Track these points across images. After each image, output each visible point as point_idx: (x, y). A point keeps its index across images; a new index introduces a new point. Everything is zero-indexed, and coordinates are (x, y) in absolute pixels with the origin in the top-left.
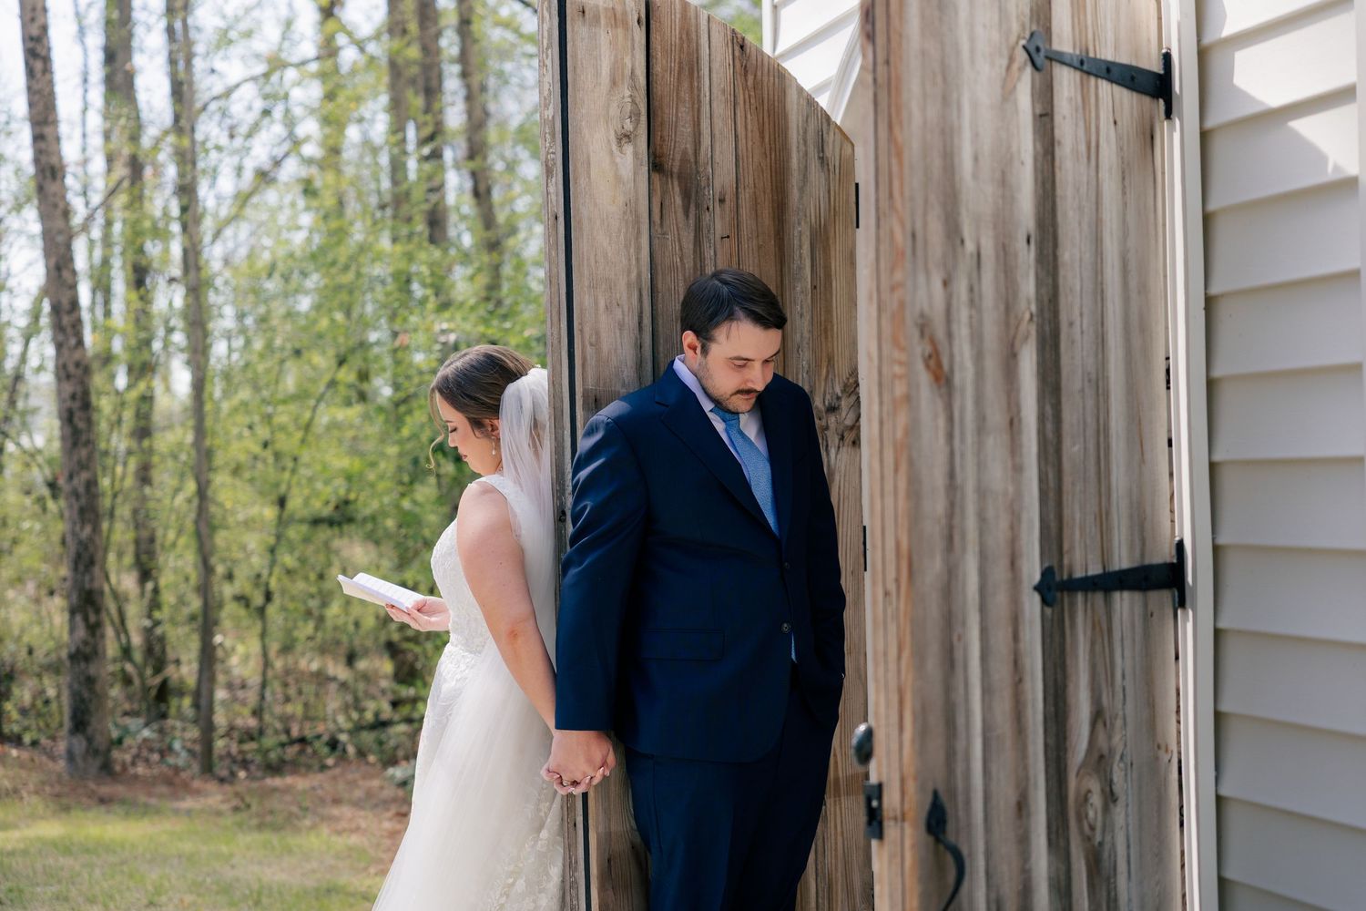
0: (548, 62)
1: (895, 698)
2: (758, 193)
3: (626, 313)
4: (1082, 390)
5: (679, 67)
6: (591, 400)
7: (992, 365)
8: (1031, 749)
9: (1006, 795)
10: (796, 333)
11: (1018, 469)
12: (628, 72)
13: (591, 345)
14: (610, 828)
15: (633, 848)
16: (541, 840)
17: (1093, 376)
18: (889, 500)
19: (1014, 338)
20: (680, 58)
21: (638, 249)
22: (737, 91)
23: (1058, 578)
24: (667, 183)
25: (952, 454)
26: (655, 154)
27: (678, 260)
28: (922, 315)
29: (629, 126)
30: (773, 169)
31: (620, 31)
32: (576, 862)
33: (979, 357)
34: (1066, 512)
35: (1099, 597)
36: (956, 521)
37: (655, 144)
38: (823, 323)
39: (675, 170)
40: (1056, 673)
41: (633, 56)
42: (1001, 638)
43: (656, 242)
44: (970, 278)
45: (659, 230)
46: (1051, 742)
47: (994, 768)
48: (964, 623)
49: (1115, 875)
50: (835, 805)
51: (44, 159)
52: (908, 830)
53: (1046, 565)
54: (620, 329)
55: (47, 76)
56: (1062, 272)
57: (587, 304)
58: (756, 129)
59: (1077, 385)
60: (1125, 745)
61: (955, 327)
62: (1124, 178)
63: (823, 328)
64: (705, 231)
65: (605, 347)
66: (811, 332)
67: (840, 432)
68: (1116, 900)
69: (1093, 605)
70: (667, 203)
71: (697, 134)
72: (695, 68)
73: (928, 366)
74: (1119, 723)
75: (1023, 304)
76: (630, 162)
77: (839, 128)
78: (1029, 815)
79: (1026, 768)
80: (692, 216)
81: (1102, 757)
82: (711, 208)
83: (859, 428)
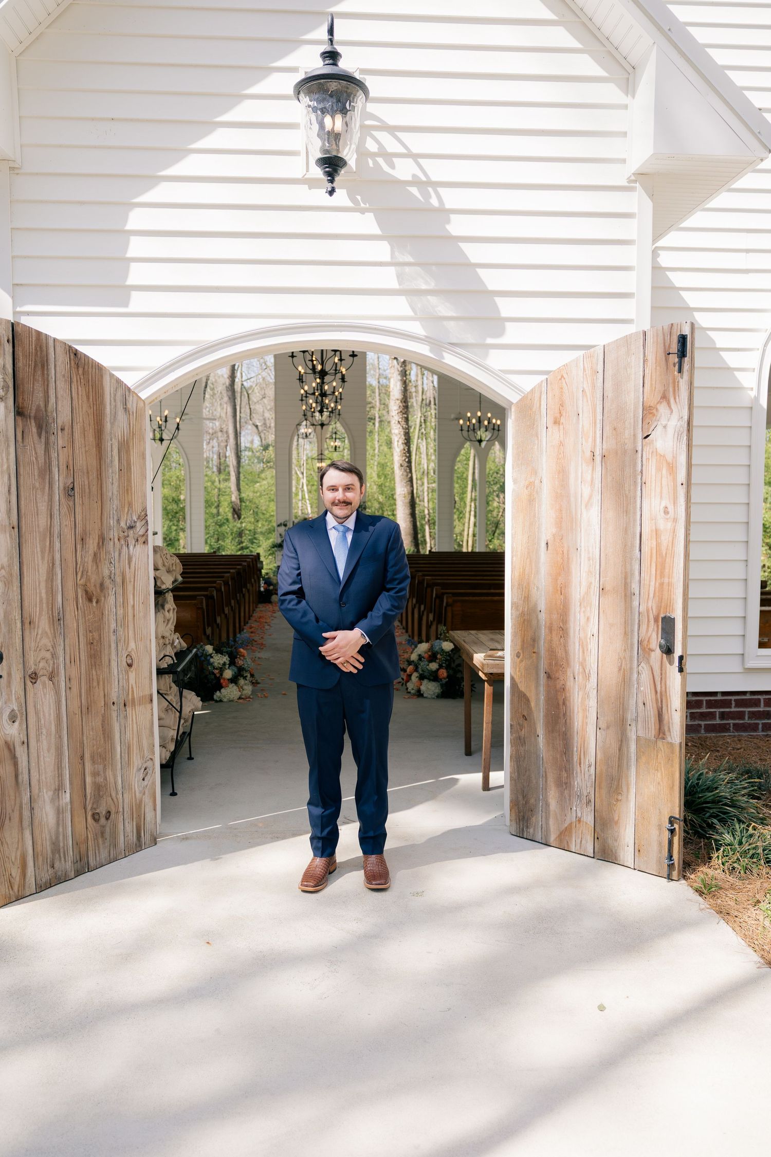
2: (85, 425)
5: (35, 364)
10: (109, 491)
12: (1, 366)
20: (35, 359)
21: (7, 454)
22: (72, 375)
24: (27, 422)
26: (18, 407)
29: (2, 393)
30: (95, 414)
37: (18, 402)
39: (32, 415)
41: (4, 358)
43: (19, 450)
45: (21, 445)
58: (84, 394)
63: (126, 489)
64: (52, 444)
66: (118, 491)
67: (136, 538)
70: (27, 432)
71: (46, 397)
72: (46, 365)
76: (3, 411)
77: (136, 394)
80: (43, 437)
82: (55, 433)
83: (147, 536)
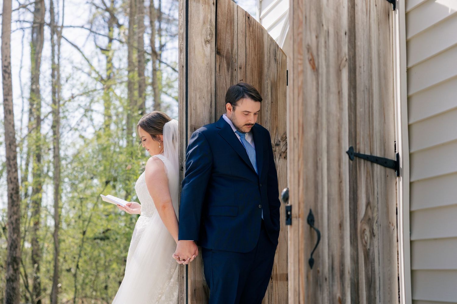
0: (182, 14)
1: (297, 175)
2: (253, 67)
3: (206, 101)
4: (364, 91)
5: (227, 21)
6: (193, 128)
7: (332, 70)
8: (344, 207)
9: (335, 221)
10: (265, 117)
11: (341, 109)
12: (209, 20)
13: (194, 110)
14: (195, 279)
15: (203, 287)
16: (171, 282)
17: (368, 87)
18: (296, 107)
19: (340, 65)
20: (227, 18)
21: (211, 80)
22: (246, 32)
23: (355, 152)
24: (222, 59)
25: (318, 95)
26: (217, 48)
27: (225, 86)
28: (308, 45)
29: (209, 38)
30: (258, 60)
31: (207, 6)
32: (183, 291)
33: (328, 66)
34: (358, 130)
35: (369, 163)
36: (319, 119)
37: (218, 45)
38: (275, 115)
39: (225, 55)
40: (353, 184)
41: (211, 15)
42: (334, 165)
43: (217, 78)
44: (325, 38)
45: (218, 74)
46: (352, 208)
47: (331, 209)
48: (321, 155)
49: (374, 262)
50: (276, 283)
51: (7, 107)
52: (301, 221)
53: (351, 146)
54: (204, 106)
55: (10, 79)
56: (357, 49)
57: (193, 95)
58: (253, 45)
59: (362, 88)
60: (378, 218)
61: (320, 53)
62: (379, 25)
63: (275, 116)
64: (234, 77)
65: (199, 112)
66: (270, 117)
67: (280, 153)
68: (374, 271)
69: (367, 165)
70: (221, 66)
71: (232, 44)
72: (232, 22)
73: (310, 63)
74: (376, 209)
75: (343, 55)
76: (209, 50)
77: (282, 50)
78: (343, 230)
79: (343, 213)
80: (230, 71)
81: (369, 219)
82: (237, 70)
83: (287, 153)
